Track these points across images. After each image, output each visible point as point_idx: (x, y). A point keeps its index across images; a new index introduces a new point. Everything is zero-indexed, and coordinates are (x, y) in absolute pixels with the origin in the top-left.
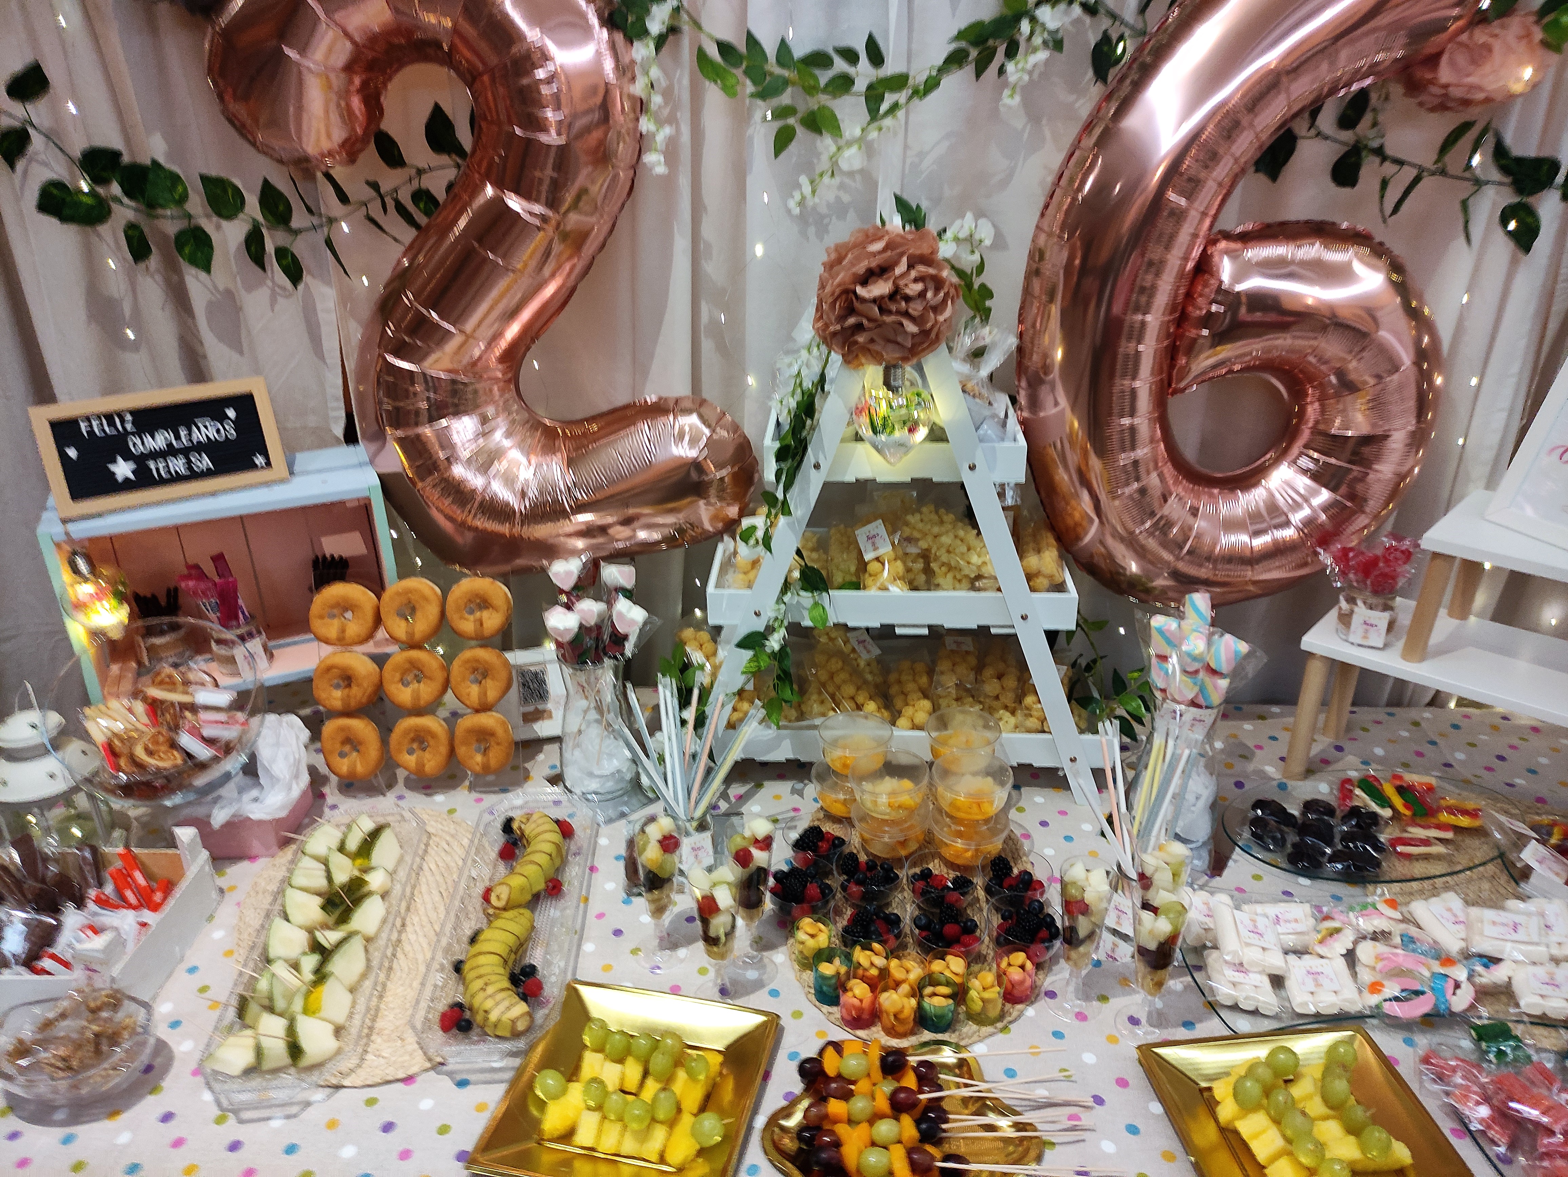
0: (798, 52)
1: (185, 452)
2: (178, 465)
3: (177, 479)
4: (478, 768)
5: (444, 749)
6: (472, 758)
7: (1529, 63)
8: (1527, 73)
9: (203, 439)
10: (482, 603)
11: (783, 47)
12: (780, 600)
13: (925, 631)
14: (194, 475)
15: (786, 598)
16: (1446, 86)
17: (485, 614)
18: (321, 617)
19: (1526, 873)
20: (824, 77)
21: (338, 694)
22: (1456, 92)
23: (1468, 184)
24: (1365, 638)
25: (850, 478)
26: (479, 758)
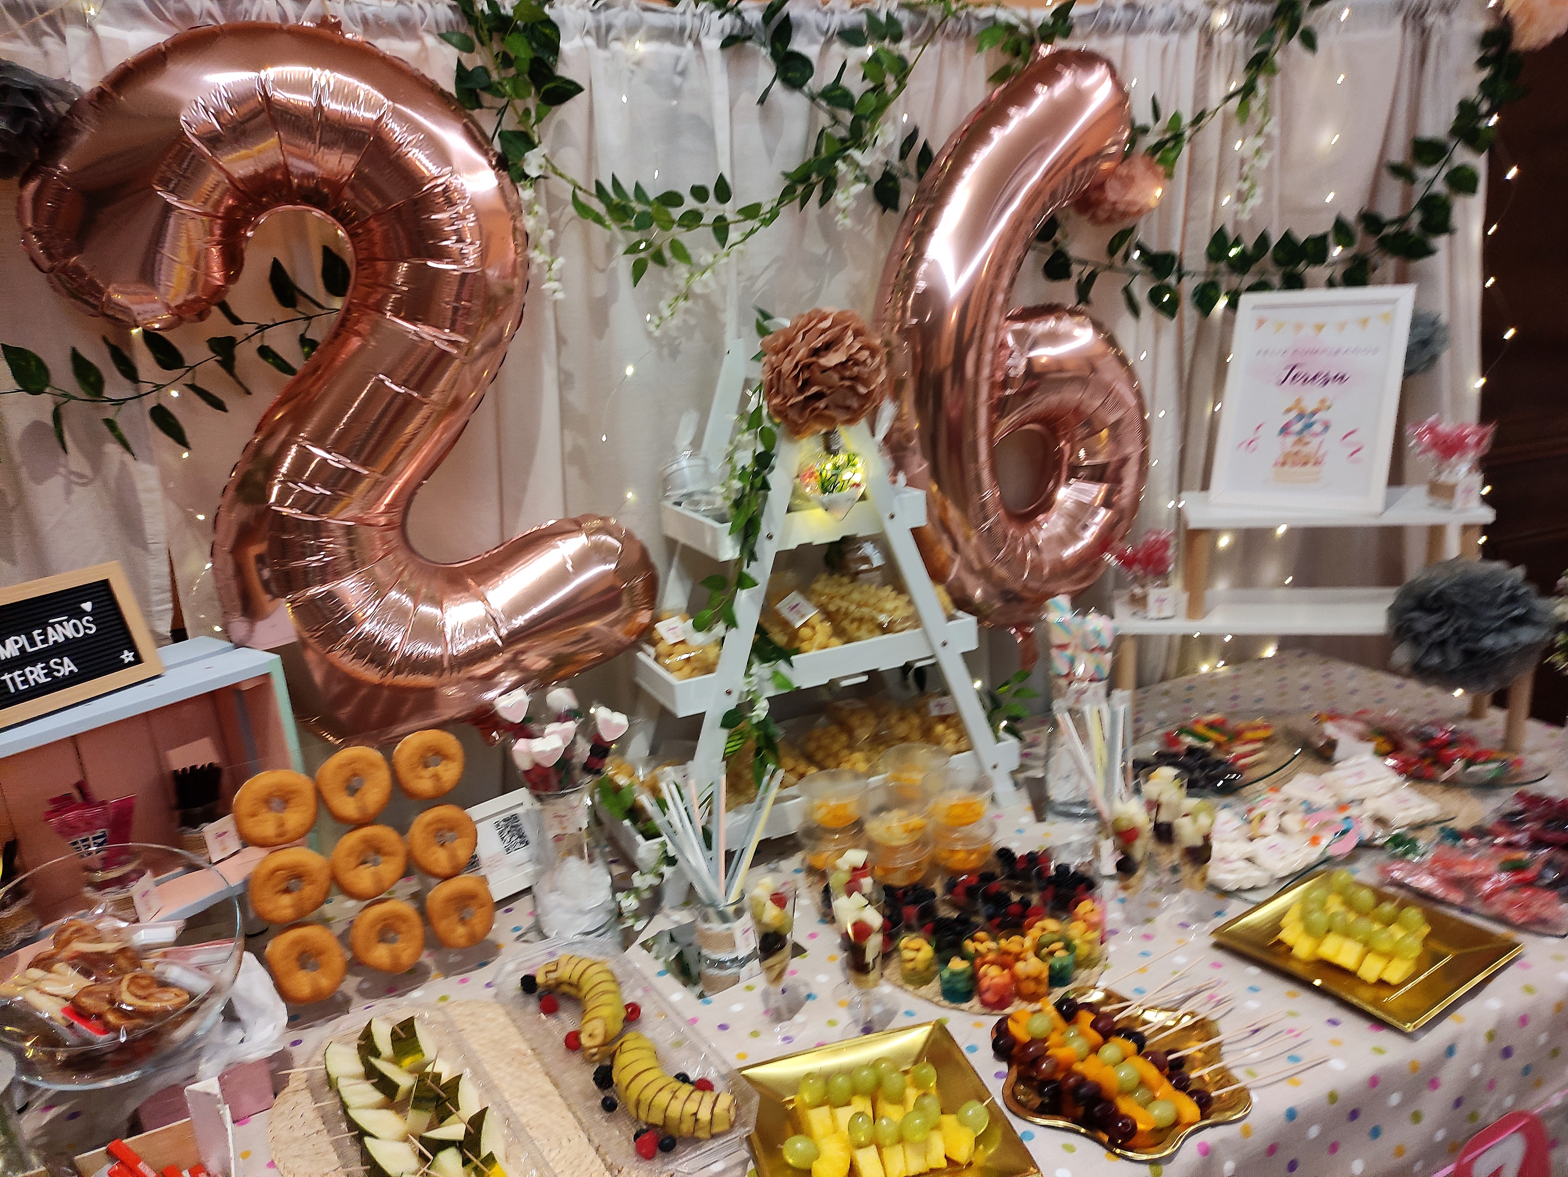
0: (652, 194)
1: (43, 656)
2: (37, 674)
3: (38, 691)
4: (462, 941)
5: (418, 931)
6: (454, 931)
7: (1158, 186)
8: (1158, 192)
9: (61, 639)
10: (435, 755)
11: (639, 190)
12: (747, 674)
13: (864, 678)
14: (57, 684)
15: (752, 671)
16: (1115, 203)
17: (440, 769)
18: (253, 815)
19: (1332, 745)
20: (676, 213)
21: (286, 900)
22: (1121, 207)
23: (1125, 276)
24: (1159, 612)
25: (793, 546)
26: (461, 930)
